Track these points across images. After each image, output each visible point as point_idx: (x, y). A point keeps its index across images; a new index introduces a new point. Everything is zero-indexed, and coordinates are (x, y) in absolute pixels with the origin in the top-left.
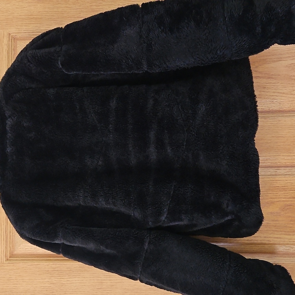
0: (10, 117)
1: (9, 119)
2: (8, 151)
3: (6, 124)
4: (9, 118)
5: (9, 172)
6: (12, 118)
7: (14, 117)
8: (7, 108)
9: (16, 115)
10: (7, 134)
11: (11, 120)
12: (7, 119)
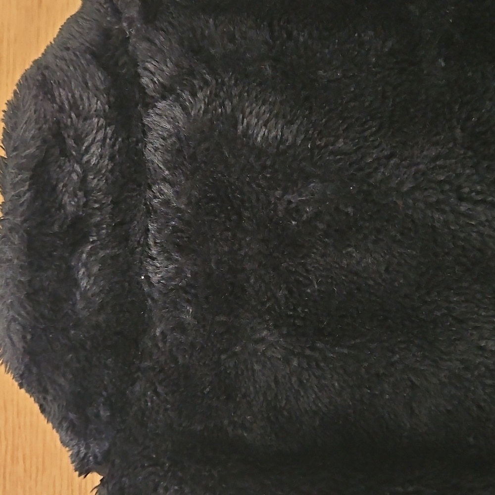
0: (166, 91)
1: (160, 105)
2: (155, 279)
3: (145, 130)
4: (164, 98)
5: (155, 392)
6: (179, 96)
7: (194, 95)
8: (149, 40)
9: (206, 83)
10: (150, 188)
11: (178, 112)
12: (149, 104)
